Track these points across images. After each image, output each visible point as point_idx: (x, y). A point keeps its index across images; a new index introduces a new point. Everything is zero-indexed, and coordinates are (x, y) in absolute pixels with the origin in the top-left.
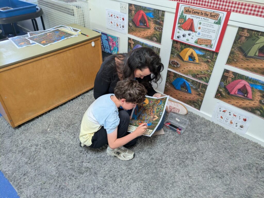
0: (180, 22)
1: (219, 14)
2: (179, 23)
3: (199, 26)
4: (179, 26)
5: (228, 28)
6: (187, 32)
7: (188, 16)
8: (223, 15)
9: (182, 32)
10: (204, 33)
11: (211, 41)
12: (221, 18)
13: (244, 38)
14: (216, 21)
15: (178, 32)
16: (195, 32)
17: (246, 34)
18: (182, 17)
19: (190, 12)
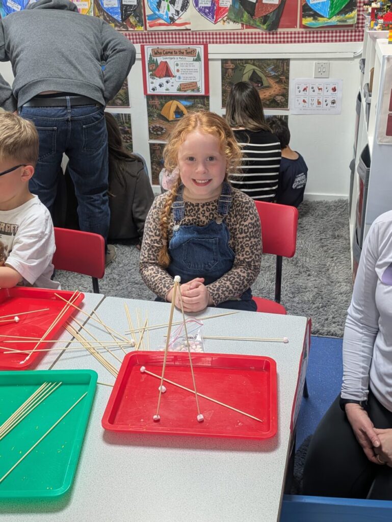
0: (151, 68)
1: (196, 49)
2: (149, 71)
3: (177, 68)
4: (151, 75)
5: (210, 63)
6: (164, 80)
7: (160, 59)
8: (200, 49)
9: (158, 81)
10: (184, 75)
11: (196, 82)
12: (199, 53)
13: (230, 71)
14: (195, 58)
15: (152, 83)
16: (174, 77)
17: (232, 66)
18: (152, 62)
19: (160, 53)
